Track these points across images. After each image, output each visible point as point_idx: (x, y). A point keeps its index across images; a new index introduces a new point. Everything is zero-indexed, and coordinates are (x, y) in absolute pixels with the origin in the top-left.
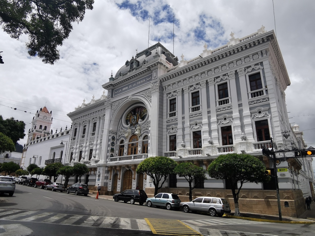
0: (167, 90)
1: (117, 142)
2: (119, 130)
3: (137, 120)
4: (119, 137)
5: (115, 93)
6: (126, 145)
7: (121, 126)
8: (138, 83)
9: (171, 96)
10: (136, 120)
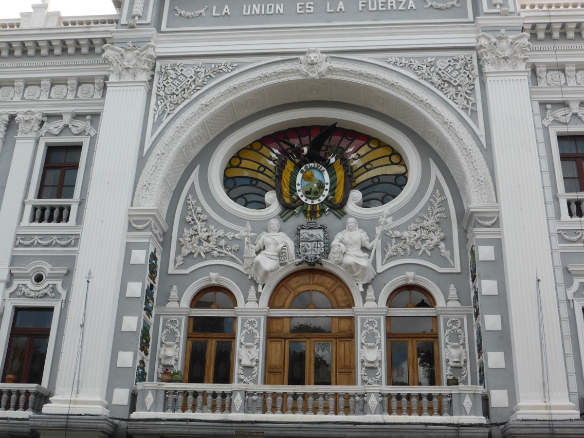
0: (542, 83)
1: (174, 294)
2: (184, 223)
3: (340, 191)
4: (180, 267)
5: (172, 10)
6: (251, 323)
7: (198, 203)
8: (361, 5)
9: (563, 119)
10: (332, 190)
